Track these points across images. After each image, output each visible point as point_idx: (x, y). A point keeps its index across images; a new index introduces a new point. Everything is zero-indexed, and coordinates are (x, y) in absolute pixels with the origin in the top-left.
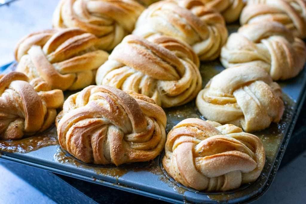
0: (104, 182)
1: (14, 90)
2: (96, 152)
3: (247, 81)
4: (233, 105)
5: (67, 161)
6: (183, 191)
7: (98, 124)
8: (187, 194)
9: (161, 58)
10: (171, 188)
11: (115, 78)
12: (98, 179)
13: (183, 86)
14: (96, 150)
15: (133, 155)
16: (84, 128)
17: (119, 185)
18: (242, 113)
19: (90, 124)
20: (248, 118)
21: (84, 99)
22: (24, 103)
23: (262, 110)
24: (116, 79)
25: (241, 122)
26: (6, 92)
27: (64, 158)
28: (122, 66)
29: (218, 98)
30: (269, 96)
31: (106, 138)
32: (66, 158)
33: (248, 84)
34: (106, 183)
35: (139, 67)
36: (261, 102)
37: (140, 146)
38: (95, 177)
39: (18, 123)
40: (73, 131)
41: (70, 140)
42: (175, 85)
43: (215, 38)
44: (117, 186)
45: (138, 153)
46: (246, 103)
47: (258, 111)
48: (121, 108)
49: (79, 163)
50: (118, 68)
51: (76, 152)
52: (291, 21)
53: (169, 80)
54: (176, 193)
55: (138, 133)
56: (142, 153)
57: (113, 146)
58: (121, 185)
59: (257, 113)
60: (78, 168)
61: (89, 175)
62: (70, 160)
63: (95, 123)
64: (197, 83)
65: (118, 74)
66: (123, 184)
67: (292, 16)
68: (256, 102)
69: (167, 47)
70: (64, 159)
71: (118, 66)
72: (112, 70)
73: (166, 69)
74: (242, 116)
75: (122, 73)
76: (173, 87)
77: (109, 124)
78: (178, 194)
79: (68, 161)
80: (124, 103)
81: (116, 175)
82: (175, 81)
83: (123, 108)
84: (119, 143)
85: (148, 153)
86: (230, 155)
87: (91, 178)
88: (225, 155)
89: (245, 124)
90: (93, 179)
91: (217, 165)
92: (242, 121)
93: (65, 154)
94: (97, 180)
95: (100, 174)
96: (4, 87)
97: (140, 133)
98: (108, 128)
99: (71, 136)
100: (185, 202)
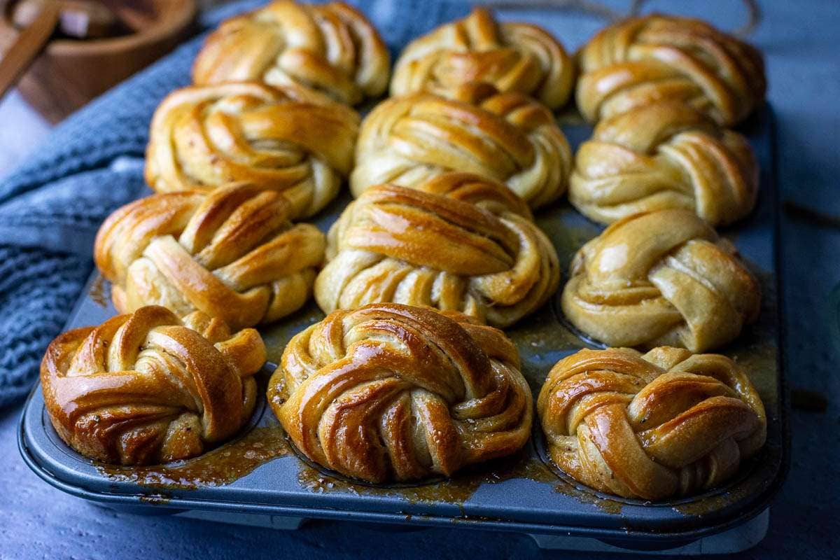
0: (431, 519)
1: (164, 351)
2: (399, 454)
3: (670, 245)
4: (656, 301)
5: (330, 485)
6: (617, 506)
7: (391, 391)
8: (630, 512)
9: (464, 227)
10: (587, 505)
11: (371, 288)
12: (416, 515)
13: (528, 280)
14: (398, 450)
15: (479, 445)
16: (362, 407)
17: (466, 519)
18: (681, 315)
19: (374, 395)
20: (695, 323)
21: (334, 343)
22: (198, 378)
23: (723, 301)
24: (375, 290)
25: (680, 336)
26: (142, 357)
27: (321, 481)
28: (379, 261)
29: (619, 292)
30: (727, 268)
31: (414, 419)
32: (326, 481)
33: (674, 251)
34: (436, 519)
35: (422, 256)
36: (715, 285)
37: (491, 423)
38: (407, 510)
39: (191, 420)
40: (338, 417)
41: (333, 440)
42: (512, 281)
43: (548, 158)
44: (465, 522)
45: (488, 438)
46: (684, 293)
47: (714, 305)
48: (435, 347)
49: (361, 487)
50: (371, 265)
51: (355, 465)
52: (699, 91)
53: (495, 272)
54: (603, 514)
55: (480, 398)
56: (499, 437)
57: (436, 434)
58: (471, 518)
59: (713, 309)
60: (363, 498)
61: (390, 508)
62: (336, 482)
63: (384, 390)
64: (551, 265)
65: (378, 280)
66: (475, 514)
67: (700, 79)
68: (706, 287)
69: (464, 197)
70: (323, 482)
71: (369, 262)
72: (357, 274)
73: (482, 249)
74: (682, 323)
75: (384, 276)
76: (509, 287)
77: (413, 388)
78: (608, 515)
79: (334, 486)
80: (440, 336)
81: (455, 500)
82: (507, 273)
83: (439, 348)
84: (446, 424)
85: (511, 435)
86: (710, 409)
87: (398, 514)
88: (700, 412)
89: (691, 338)
90: (405, 517)
91: (691, 435)
92: (682, 332)
93: (317, 470)
94: (414, 518)
95: (418, 502)
96: (135, 348)
97: (485, 396)
98: (410, 395)
99: (335, 427)
100: (627, 530)
